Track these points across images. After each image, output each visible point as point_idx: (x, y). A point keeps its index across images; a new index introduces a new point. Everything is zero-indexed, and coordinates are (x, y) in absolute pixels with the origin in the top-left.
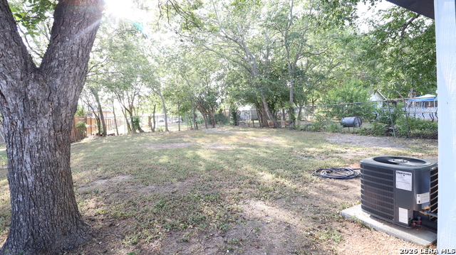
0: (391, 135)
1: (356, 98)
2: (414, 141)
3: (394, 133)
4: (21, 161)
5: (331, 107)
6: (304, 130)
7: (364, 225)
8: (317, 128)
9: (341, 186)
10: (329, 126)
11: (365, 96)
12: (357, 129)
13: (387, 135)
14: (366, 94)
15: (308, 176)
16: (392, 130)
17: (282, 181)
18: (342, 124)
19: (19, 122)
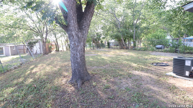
0: (177, 52)
1: (161, 37)
2: (187, 55)
3: (178, 52)
4: (77, 55)
5: (149, 41)
6: (139, 50)
7: (174, 77)
8: (145, 50)
9: (163, 68)
10: (151, 49)
11: (165, 36)
12: (163, 50)
13: (175, 53)
14: (165, 35)
15: (150, 65)
16: (178, 51)
17: (141, 66)
18: (156, 48)
19: (77, 44)
